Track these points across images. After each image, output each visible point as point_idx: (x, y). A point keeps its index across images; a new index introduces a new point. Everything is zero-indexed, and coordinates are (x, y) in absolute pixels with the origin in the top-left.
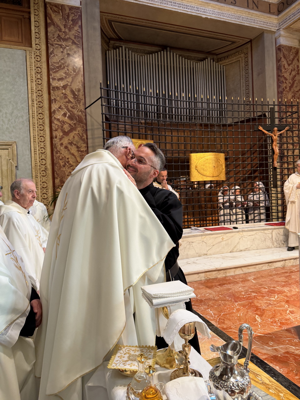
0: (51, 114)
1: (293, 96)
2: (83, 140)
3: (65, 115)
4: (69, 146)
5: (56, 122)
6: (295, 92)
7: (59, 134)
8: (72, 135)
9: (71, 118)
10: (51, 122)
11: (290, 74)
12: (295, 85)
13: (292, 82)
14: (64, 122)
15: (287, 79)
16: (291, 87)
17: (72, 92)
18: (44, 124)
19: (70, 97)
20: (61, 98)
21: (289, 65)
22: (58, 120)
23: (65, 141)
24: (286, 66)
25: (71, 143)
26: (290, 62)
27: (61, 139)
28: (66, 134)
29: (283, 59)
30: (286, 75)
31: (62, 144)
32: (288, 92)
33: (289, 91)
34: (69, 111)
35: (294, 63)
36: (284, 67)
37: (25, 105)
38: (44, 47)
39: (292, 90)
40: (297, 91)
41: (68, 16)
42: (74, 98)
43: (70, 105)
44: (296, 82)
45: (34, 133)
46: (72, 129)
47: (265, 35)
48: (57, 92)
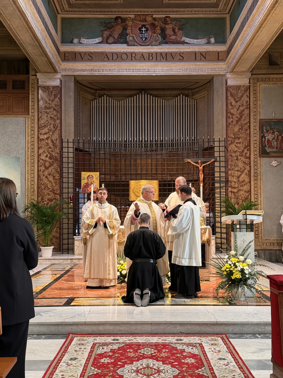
0: (39, 155)
1: (240, 129)
2: (58, 172)
3: (47, 156)
4: (48, 176)
5: (41, 161)
6: (242, 125)
7: (42, 168)
8: (50, 169)
9: (50, 158)
10: (38, 161)
11: (238, 110)
12: (243, 118)
13: (239, 117)
14: (46, 161)
15: (234, 115)
16: (237, 122)
17: (52, 141)
18: (34, 163)
19: (51, 144)
20: (45, 146)
21: (237, 102)
22: (42, 160)
23: (46, 173)
24: (234, 103)
25: (49, 174)
26: (237, 100)
27: (43, 172)
28: (47, 168)
30: (234, 111)
31: (44, 175)
32: (234, 125)
34: (49, 153)
35: (242, 100)
36: (231, 104)
37: (23, 151)
38: (36, 114)
39: (239, 123)
40: (245, 124)
41: (52, 93)
42: (53, 145)
43: (50, 150)
44: (244, 116)
45: (28, 168)
46: (51, 165)
47: (215, 79)
48: (43, 142)
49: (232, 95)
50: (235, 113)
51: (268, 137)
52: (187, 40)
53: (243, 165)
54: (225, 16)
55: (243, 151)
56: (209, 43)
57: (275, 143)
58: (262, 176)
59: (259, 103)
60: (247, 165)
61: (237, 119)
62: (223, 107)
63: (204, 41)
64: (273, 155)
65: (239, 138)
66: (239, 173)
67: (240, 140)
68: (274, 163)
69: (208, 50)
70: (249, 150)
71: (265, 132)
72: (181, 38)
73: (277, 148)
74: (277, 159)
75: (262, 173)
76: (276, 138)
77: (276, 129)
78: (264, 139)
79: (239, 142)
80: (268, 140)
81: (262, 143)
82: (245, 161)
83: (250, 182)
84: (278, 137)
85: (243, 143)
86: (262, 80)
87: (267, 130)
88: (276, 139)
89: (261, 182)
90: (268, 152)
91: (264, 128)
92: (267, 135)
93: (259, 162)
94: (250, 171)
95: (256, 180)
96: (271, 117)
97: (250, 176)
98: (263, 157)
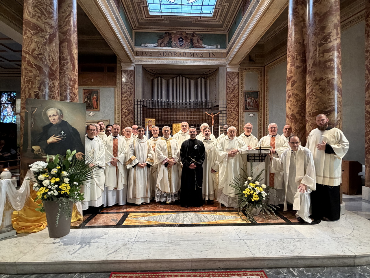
0: (122, 109)
2: (132, 118)
3: (126, 110)
4: (127, 121)
5: (123, 112)
7: (124, 116)
8: (128, 116)
9: (128, 111)
10: (121, 112)
11: (232, 85)
12: (235, 90)
13: (233, 89)
14: (125, 112)
16: (232, 92)
17: (129, 101)
18: (119, 113)
19: (128, 103)
20: (125, 104)
21: (232, 81)
22: (124, 111)
23: (126, 119)
24: (230, 81)
25: (128, 120)
26: (232, 80)
27: (124, 118)
28: (126, 116)
29: (228, 78)
31: (124, 120)
34: (128, 108)
35: (235, 80)
36: (229, 82)
37: (113, 107)
38: (120, 86)
39: (233, 93)
40: (236, 93)
41: (129, 74)
42: (130, 103)
43: (128, 106)
44: (235, 89)
45: (116, 116)
46: (129, 114)
47: (220, 67)
48: (124, 102)
49: (229, 77)
50: (231, 87)
52: (205, 46)
53: (235, 116)
54: (226, 33)
55: (235, 108)
56: (217, 48)
57: (252, 104)
59: (243, 81)
60: (237, 116)
61: (232, 90)
62: (224, 83)
63: (214, 47)
65: (233, 101)
66: (233, 120)
67: (234, 102)
68: (251, 115)
69: (217, 52)
70: (238, 107)
72: (202, 45)
73: (253, 107)
74: (253, 113)
75: (245, 120)
77: (252, 96)
78: (246, 102)
80: (248, 102)
81: (245, 103)
82: (236, 113)
83: (238, 125)
84: (253, 100)
86: (246, 69)
88: (252, 102)
93: (243, 114)
94: (238, 119)
95: (241, 124)
96: (250, 90)
97: (238, 122)
98: (245, 111)
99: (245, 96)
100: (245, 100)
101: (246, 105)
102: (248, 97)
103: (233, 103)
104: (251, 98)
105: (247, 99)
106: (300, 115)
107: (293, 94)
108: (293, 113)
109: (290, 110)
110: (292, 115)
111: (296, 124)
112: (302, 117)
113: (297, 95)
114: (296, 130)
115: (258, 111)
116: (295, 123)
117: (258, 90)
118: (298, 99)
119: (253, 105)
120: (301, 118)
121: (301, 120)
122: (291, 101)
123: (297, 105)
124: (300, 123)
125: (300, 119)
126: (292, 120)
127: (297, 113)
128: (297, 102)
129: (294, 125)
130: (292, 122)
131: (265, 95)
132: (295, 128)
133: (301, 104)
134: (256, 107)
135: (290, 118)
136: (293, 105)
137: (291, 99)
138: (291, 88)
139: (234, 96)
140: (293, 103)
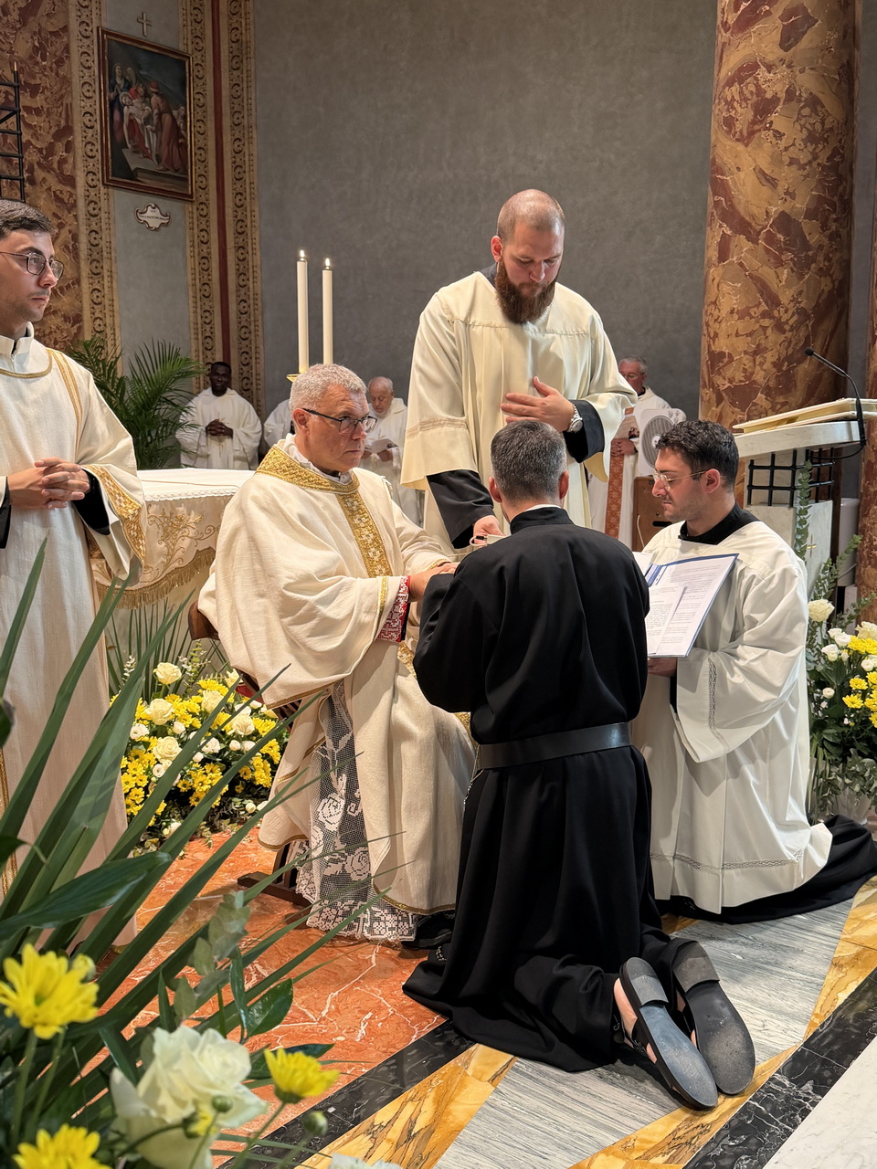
1: (35, 49)
6: (43, 34)
12: (46, 5)
16: (24, 16)
32: (13, 28)
33: (18, 26)
39: (33, 25)
40: (52, 33)
51: (132, 110)
53: (54, 207)
55: (51, 150)
57: (154, 139)
58: (116, 262)
60: (66, 212)
64: (149, 183)
65: (35, 90)
67: (39, 101)
68: (152, 217)
70: (70, 148)
71: (119, 85)
73: (159, 158)
74: (160, 201)
75: (115, 251)
76: (155, 117)
77: (153, 84)
78: (117, 115)
79: (35, 106)
80: (132, 122)
81: (111, 126)
82: (61, 192)
83: (78, 281)
84: (160, 115)
85: (49, 114)
87: (126, 80)
88: (155, 122)
89: (115, 285)
90: (133, 168)
91: (117, 71)
92: (128, 100)
93: (103, 204)
94: (75, 238)
95: (96, 274)
96: (135, 31)
97: (76, 257)
98: (118, 186)
99: (112, 75)
100: (114, 105)
101: (118, 136)
102: (128, 86)
103: (38, 111)
104: (147, 96)
105: (123, 100)
106: (824, 227)
107: (790, 94)
108: (786, 208)
109: (766, 191)
110: (784, 221)
111: (801, 277)
112: (834, 236)
113: (814, 102)
114: (802, 312)
115: (186, 197)
116: (800, 267)
117: (182, 48)
118: (818, 127)
119: (160, 143)
120: (826, 241)
121: (827, 258)
122: (778, 135)
123: (810, 163)
124: (822, 273)
125: (821, 247)
126: (781, 250)
127: (810, 214)
128: (811, 148)
129: (789, 285)
130: (780, 263)
131: (225, 93)
132: (794, 300)
133: (829, 159)
134: (177, 164)
135: (770, 239)
136: (792, 162)
137: (778, 119)
138: (781, 53)
139: (40, 50)
140: (793, 152)
